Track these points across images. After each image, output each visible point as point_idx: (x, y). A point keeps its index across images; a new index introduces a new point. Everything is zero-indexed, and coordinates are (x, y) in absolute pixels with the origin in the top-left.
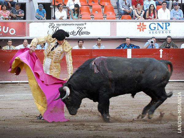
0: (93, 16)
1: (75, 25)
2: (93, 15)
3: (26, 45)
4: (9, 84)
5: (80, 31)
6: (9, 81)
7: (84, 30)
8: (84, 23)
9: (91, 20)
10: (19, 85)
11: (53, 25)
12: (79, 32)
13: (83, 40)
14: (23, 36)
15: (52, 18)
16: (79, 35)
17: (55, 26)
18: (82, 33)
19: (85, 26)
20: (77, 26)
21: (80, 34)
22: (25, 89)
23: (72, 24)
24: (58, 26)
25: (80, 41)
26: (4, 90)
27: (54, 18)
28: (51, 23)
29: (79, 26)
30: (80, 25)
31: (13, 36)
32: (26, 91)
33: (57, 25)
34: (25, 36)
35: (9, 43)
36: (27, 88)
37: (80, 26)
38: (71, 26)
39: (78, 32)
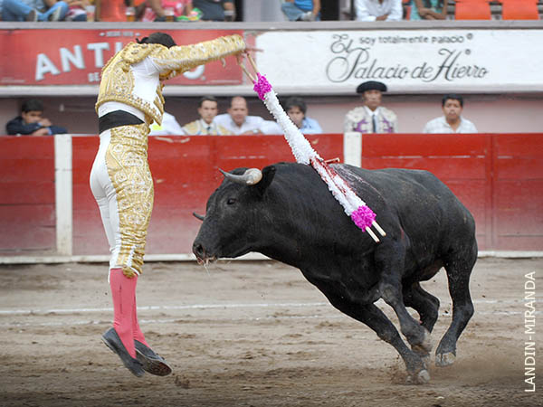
0: (499, 8)
1: (430, 40)
2: (500, 4)
3: (240, 116)
4: (179, 266)
5: (448, 64)
6: (180, 253)
7: (463, 61)
8: (464, 33)
9: (493, 21)
10: (216, 269)
11: (346, 43)
12: (445, 70)
13: (463, 98)
14: (232, 84)
15: (342, 16)
16: (446, 78)
17: (352, 47)
18: (457, 74)
19: (467, 44)
20: (438, 46)
21: (449, 77)
22: (239, 283)
23: (420, 39)
24: (364, 46)
25: (449, 101)
26: (160, 288)
27: (352, 15)
28: (340, 33)
29: (445, 45)
30: (450, 40)
31: (197, 82)
32: (243, 292)
33: (362, 41)
34: (240, 84)
35: (207, 109)
36: (246, 281)
37: (450, 46)
38: (417, 44)
39: (442, 67)
